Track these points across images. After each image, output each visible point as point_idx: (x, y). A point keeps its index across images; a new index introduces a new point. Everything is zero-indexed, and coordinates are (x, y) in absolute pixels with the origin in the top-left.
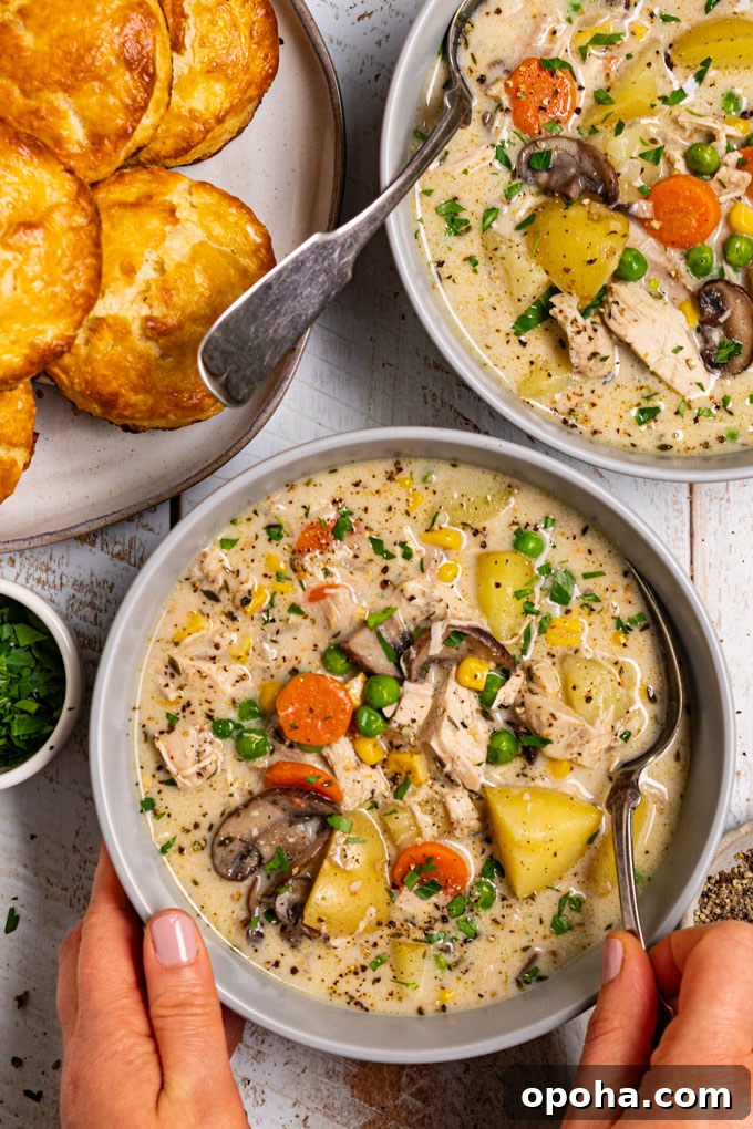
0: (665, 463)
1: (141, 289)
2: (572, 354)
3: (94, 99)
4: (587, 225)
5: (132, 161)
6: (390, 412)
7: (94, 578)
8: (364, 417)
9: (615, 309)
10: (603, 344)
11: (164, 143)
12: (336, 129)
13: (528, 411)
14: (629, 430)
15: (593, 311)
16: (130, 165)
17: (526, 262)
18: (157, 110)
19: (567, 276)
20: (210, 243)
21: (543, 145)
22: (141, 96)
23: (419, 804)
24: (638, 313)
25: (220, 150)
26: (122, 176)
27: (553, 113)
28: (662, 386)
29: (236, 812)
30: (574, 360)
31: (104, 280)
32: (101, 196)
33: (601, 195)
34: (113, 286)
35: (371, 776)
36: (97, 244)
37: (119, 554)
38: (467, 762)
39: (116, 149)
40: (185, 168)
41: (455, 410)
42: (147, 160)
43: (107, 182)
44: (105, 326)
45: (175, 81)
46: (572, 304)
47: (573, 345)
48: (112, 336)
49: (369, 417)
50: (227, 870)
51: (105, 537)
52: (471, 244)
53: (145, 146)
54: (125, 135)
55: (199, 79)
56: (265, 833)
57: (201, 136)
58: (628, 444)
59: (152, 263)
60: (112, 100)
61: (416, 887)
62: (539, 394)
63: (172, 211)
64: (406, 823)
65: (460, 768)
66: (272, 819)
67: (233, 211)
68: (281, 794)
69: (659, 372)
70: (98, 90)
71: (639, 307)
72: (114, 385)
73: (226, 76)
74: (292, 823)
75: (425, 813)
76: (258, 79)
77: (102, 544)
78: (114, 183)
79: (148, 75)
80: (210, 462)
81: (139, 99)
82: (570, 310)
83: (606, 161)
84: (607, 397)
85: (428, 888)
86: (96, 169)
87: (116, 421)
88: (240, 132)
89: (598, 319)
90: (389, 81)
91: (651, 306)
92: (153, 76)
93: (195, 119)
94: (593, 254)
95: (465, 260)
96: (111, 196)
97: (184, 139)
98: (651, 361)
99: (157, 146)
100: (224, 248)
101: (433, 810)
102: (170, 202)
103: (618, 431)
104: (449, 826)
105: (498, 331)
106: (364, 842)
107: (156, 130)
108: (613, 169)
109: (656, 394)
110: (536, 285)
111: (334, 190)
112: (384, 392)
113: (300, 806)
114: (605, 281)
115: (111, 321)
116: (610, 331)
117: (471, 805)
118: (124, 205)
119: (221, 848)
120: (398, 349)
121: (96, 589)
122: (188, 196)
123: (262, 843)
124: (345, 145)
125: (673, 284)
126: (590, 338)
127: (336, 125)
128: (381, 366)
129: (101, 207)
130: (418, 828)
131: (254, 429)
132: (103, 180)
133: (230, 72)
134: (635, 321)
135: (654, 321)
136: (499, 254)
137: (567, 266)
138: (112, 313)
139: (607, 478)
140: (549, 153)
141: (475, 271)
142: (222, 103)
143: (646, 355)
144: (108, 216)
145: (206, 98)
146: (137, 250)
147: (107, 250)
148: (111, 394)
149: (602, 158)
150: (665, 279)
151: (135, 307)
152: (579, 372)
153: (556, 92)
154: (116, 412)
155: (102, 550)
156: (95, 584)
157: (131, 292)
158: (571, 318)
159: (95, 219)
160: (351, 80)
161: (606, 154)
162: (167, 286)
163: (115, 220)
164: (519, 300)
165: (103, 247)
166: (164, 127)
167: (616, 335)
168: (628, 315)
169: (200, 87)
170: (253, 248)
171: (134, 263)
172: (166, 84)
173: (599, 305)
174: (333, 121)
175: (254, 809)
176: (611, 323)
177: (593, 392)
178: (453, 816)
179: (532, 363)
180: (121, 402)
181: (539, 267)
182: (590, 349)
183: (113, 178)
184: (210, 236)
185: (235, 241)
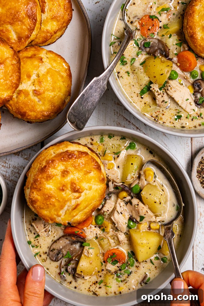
0: (183, 132)
1: (32, 82)
2: (157, 101)
3: (19, 27)
4: (161, 64)
5: (30, 45)
6: (104, 117)
7: (19, 165)
8: (97, 119)
9: (169, 88)
10: (166, 98)
11: (39, 39)
12: (89, 35)
13: (144, 117)
14: (173, 122)
15: (162, 89)
16: (29, 45)
17: (143, 75)
18: (37, 30)
19: (155, 78)
20: (53, 68)
21: (148, 40)
22: (33, 26)
23: (110, 237)
24: (176, 89)
25: (55, 41)
26: (27, 49)
27: (152, 31)
28: (183, 110)
29: (55, 242)
30: (157, 103)
31: (21, 79)
32: (21, 55)
33: (164, 55)
34: (24, 81)
35: (95, 230)
36: (19, 69)
37: (26, 158)
38: (122, 224)
39: (25, 41)
40: (45, 47)
41: (123, 117)
42: (34, 44)
43: (22, 51)
44: (22, 93)
45: (42, 21)
46: (157, 86)
47: (157, 98)
48: (24, 95)
49: (99, 118)
50: (53, 259)
51: (22, 153)
52: (127, 68)
53: (34, 40)
54: (28, 37)
55: (49, 21)
56: (64, 247)
57: (50, 37)
58: (173, 126)
59: (35, 74)
60: (24, 27)
61: (111, 262)
62: (147, 112)
63: (41, 59)
64: (106, 242)
65: (120, 225)
66: (66, 243)
67: (59, 59)
68: (68, 236)
69: (182, 106)
70: (20, 24)
71: (176, 87)
72: (25, 109)
73: (57, 20)
74: (72, 244)
75: (112, 239)
76: (66, 21)
77: (21, 155)
78: (24, 51)
79: (35, 20)
80: (52, 131)
81: (32, 27)
82: (156, 88)
83: (166, 45)
84: (167, 113)
85: (114, 262)
86: (19, 47)
87: (25, 120)
88: (61, 36)
89: (164, 91)
90: (104, 21)
91: (179, 87)
92: (36, 20)
93: (48, 32)
94: (162, 72)
95: (126, 72)
96: (24, 55)
97: (45, 38)
98: (180, 103)
99: (37, 40)
100: (56, 70)
101: (114, 238)
102: (41, 57)
103: (170, 122)
104: (119, 242)
105: (135, 93)
106: (94, 249)
107: (37, 35)
108: (168, 48)
109: (181, 112)
110: (146, 81)
111: (88, 53)
112: (103, 112)
113: (74, 240)
114: (166, 80)
115: (24, 91)
116: (168, 94)
117: (125, 236)
118: (27, 58)
119: (52, 252)
120: (107, 99)
121: (20, 169)
122: (46, 55)
123: (63, 250)
124: (91, 40)
125: (185, 81)
126: (162, 96)
127: (89, 34)
128: (102, 104)
129: (20, 58)
130: (110, 244)
131: (65, 122)
132: (22, 50)
133: (58, 19)
134: (175, 91)
135: (180, 91)
136: (135, 72)
137: (155, 76)
138: (24, 89)
139: (167, 136)
140: (150, 42)
141: (129, 76)
142: (56, 28)
143: (178, 101)
144: (23, 60)
145: (51, 26)
146: (31, 70)
147: (22, 71)
148: (24, 112)
149: (165, 44)
150: (183, 80)
151: (31, 87)
152: (159, 106)
153: (153, 25)
154: (25, 117)
155: (21, 157)
156: (19, 167)
157: (30, 83)
158: (156, 90)
159: (19, 62)
160: (93, 21)
161: (166, 43)
162: (40, 81)
163: (25, 62)
164: (141, 85)
165: (21, 70)
166: (39, 35)
167: (170, 95)
168: (173, 90)
169: (49, 23)
170: (65, 70)
171: (30, 74)
172: (40, 23)
173: (164, 87)
174: (88, 33)
175: (61, 240)
176: (168, 92)
177: (163, 111)
178: (120, 240)
179: (145, 103)
180: (27, 115)
181: (147, 76)
182: (162, 99)
183: (24, 50)
184: (52, 66)
185: (60, 68)
